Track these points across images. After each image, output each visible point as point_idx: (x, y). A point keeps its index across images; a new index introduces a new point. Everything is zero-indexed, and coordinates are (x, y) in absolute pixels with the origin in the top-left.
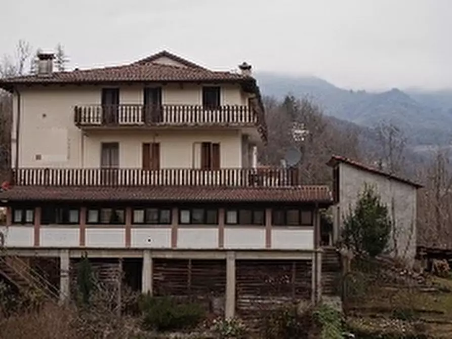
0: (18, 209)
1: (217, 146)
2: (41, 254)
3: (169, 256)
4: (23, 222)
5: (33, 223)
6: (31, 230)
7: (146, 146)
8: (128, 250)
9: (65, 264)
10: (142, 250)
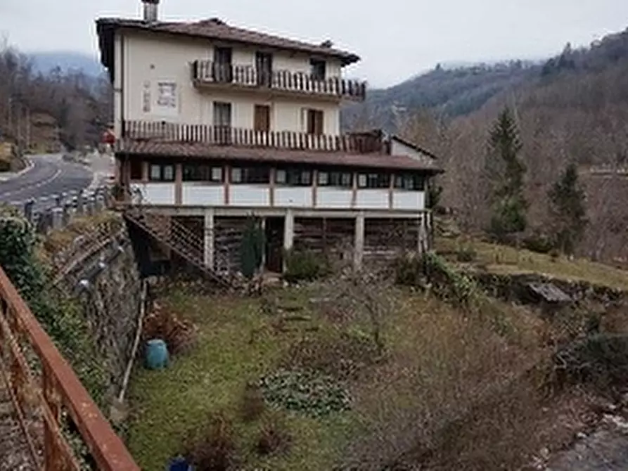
0: (155, 164)
1: (321, 113)
2: (182, 213)
3: (309, 214)
4: (162, 179)
5: (173, 180)
6: (171, 187)
7: (258, 107)
8: (272, 208)
9: (209, 223)
10: (285, 209)
